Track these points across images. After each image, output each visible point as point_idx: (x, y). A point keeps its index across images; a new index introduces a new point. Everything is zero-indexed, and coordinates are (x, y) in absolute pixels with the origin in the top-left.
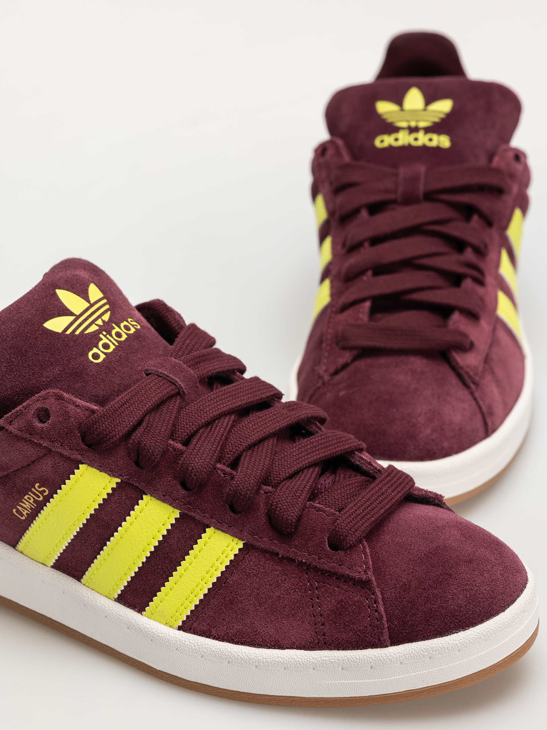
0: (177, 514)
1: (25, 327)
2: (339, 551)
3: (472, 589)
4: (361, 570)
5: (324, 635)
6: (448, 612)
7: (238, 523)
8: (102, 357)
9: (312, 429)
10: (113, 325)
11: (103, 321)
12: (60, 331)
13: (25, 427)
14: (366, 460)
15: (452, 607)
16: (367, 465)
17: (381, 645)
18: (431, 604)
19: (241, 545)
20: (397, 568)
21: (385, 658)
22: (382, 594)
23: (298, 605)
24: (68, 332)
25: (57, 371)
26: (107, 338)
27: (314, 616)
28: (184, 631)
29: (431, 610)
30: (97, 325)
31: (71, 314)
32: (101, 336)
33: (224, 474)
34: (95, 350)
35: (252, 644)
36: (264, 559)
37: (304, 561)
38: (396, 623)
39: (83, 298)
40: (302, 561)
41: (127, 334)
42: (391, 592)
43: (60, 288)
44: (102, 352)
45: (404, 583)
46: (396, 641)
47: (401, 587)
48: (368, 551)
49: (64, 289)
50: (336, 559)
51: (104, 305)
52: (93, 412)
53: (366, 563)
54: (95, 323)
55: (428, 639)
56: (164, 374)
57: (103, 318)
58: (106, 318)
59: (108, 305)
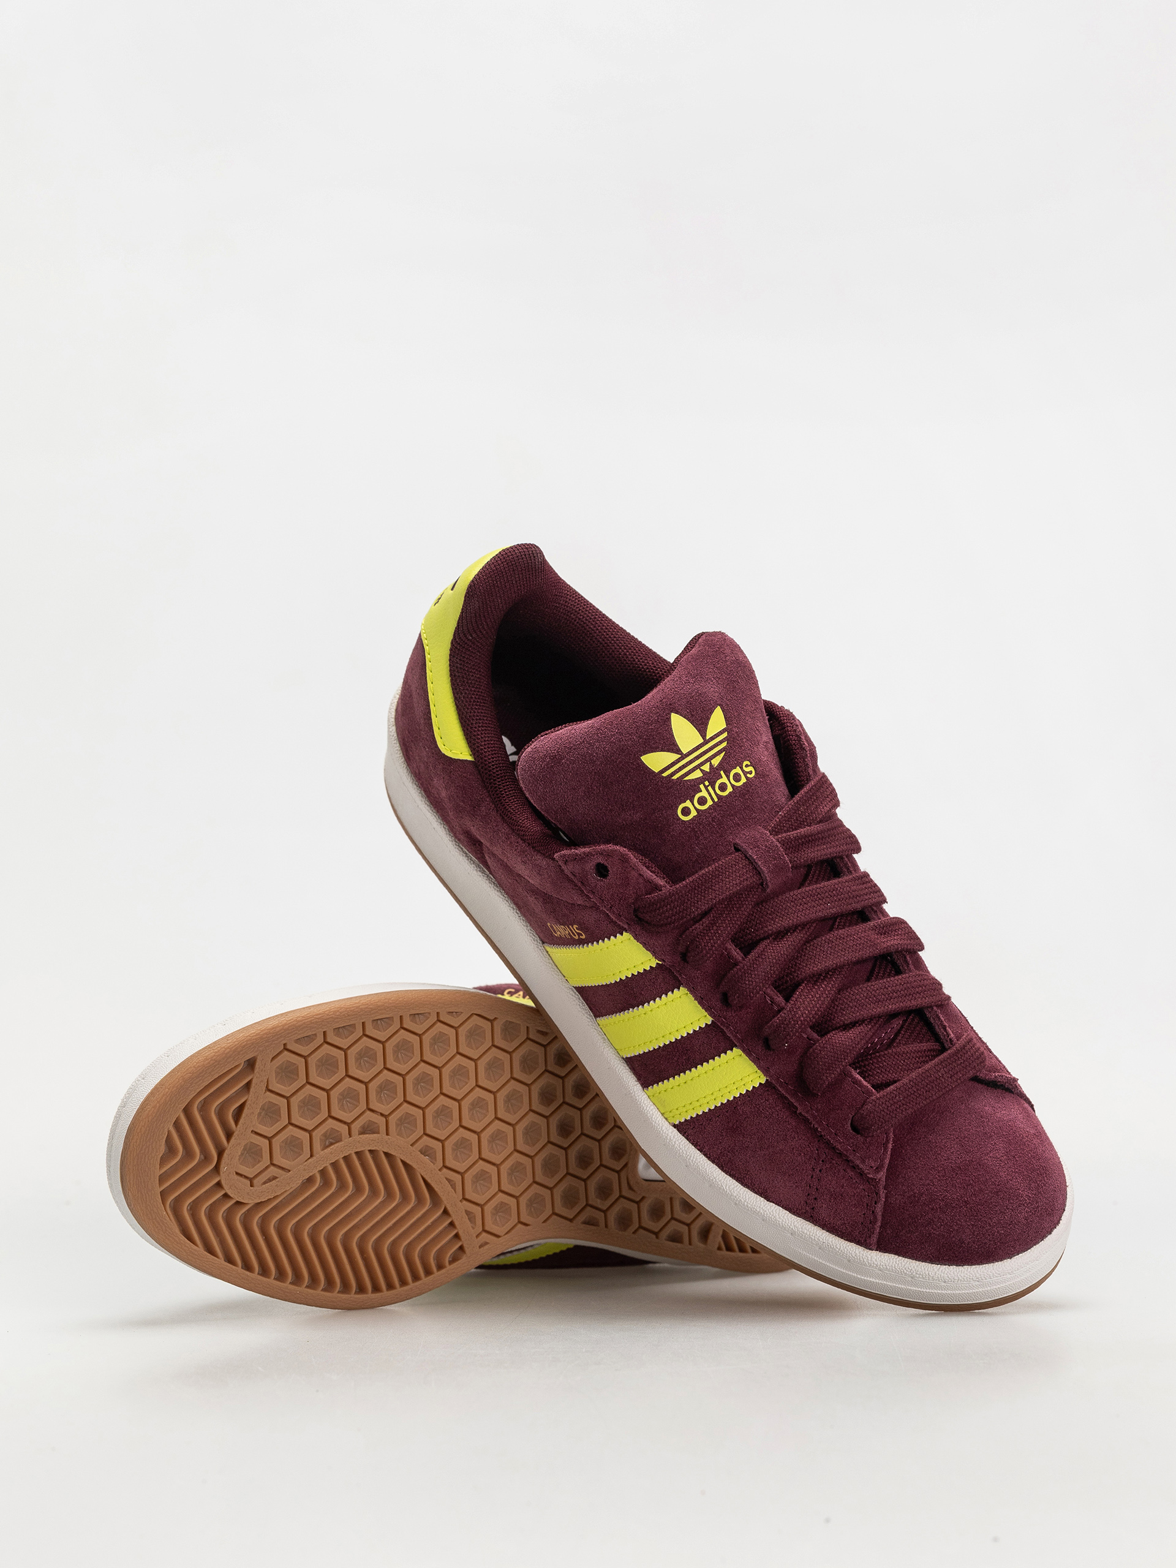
0: (709, 1020)
1: (619, 755)
2: (859, 1136)
3: (983, 1227)
4: (873, 1165)
5: (813, 1208)
6: (947, 1243)
7: (767, 1059)
8: (694, 813)
9: (899, 961)
10: (722, 772)
11: (711, 765)
12: (657, 771)
13: (579, 874)
14: (942, 1021)
15: (954, 1239)
16: (940, 1027)
17: (868, 1246)
18: (932, 1228)
19: (763, 1080)
20: (915, 1173)
21: (865, 1260)
22: (886, 1197)
23: (797, 1168)
24: (665, 774)
25: (637, 816)
26: (708, 791)
27: (810, 1186)
28: (678, 1130)
29: (930, 1234)
30: (701, 770)
31: (677, 751)
32: (702, 786)
33: (771, 1001)
34: (688, 804)
35: (740, 1181)
36: (781, 1106)
37: (819, 1130)
38: (889, 1232)
39: (699, 731)
40: (817, 1128)
41: (733, 786)
42: (896, 1199)
43: (677, 713)
44: (695, 808)
45: (915, 1193)
46: (883, 1247)
47: (909, 1197)
48: (890, 1146)
49: (681, 715)
50: (853, 1143)
51: (721, 742)
52: (657, 888)
53: (882, 1160)
54: (701, 768)
55: (916, 1259)
56: (753, 859)
57: (713, 762)
58: (716, 762)
59: (726, 742)
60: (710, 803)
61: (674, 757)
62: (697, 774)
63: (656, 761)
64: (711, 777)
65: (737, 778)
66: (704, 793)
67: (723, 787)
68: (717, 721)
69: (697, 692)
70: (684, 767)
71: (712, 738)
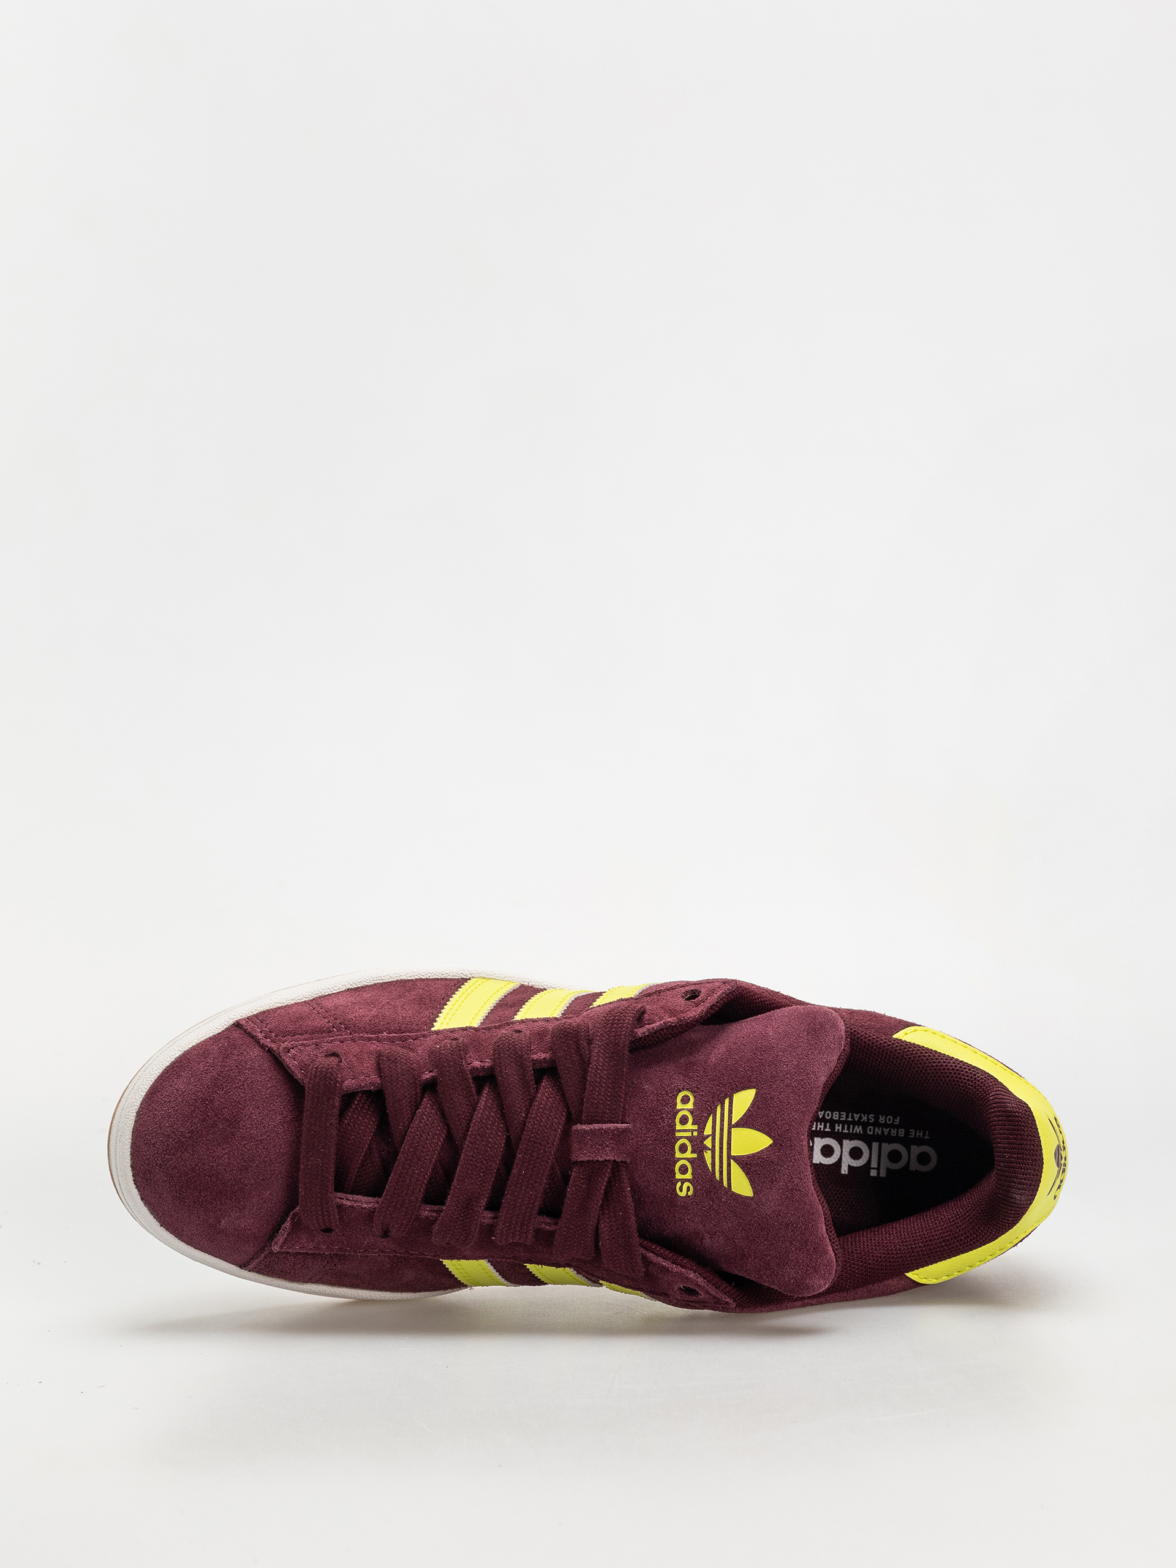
8: (680, 1106)
10: (696, 1156)
12: (735, 1096)
26: (689, 1131)
32: (696, 1128)
34: (690, 1106)
41: (679, 1160)
44: (683, 1110)
49: (766, 1149)
51: (722, 1175)
54: (711, 1138)
57: (709, 1152)
58: (708, 1156)
59: (718, 1180)
60: (679, 1127)
61: (736, 1117)
62: (708, 1131)
63: (743, 1100)
64: (698, 1143)
65: (683, 1170)
66: (689, 1126)
67: (683, 1149)
68: (741, 1185)
69: (776, 1181)
70: (722, 1120)
71: (729, 1165)
